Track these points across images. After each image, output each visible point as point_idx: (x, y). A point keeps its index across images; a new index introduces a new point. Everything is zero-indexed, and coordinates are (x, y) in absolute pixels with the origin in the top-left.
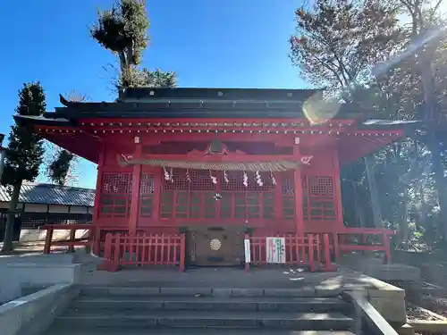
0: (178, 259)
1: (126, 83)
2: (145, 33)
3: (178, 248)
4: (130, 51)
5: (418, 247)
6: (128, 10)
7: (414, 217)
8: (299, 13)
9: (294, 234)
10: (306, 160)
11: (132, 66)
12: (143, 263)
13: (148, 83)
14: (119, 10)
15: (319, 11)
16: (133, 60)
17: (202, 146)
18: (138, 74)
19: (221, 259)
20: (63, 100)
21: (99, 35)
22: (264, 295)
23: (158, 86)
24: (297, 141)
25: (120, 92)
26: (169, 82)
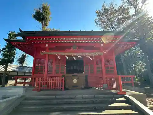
0: (62, 86)
2: (50, 16)
3: (62, 82)
4: (45, 22)
10: (105, 52)
11: (45, 27)
12: (49, 88)
14: (41, 9)
16: (46, 24)
17: (70, 48)
19: (77, 86)
21: (35, 17)
22: (94, 98)
24: (102, 45)
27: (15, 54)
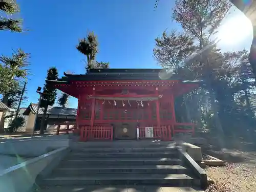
0: (110, 136)
1: (89, 67)
2: (97, 48)
3: (110, 132)
4: (91, 55)
5: (206, 131)
6: (90, 39)
7: (203, 118)
8: (156, 40)
9: (156, 125)
10: (160, 96)
11: (92, 60)
13: (98, 67)
14: (87, 39)
15: (164, 39)
16: (92, 58)
17: (120, 91)
18: (94, 63)
19: (127, 136)
20: (65, 74)
21: (79, 48)
22: (145, 151)
23: (102, 68)
24: (157, 89)
25: (87, 71)
26: (106, 66)
27: (56, 95)
